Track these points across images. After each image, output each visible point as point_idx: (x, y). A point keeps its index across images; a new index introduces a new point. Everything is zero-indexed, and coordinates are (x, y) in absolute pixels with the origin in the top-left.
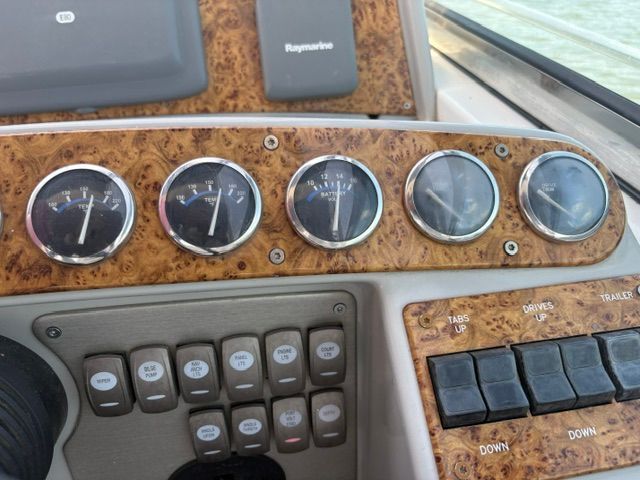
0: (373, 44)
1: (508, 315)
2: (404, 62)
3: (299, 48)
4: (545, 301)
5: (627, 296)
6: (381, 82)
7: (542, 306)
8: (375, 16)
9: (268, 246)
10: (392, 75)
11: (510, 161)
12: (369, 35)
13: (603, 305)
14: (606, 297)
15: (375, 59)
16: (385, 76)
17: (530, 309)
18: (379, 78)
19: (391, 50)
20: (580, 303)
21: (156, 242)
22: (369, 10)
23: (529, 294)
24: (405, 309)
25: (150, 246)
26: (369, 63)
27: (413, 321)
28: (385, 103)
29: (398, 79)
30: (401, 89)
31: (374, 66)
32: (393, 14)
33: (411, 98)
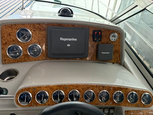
0: (115, 52)
1: (137, 114)
2: (120, 55)
3: (104, 53)
4: (142, 112)
5: (152, 112)
6: (116, 58)
7: (142, 113)
8: (116, 47)
9: (110, 102)
10: (117, 57)
11: (140, 93)
12: (115, 50)
13: (149, 113)
14: (149, 112)
15: (115, 54)
16: (116, 57)
17: (140, 113)
18: (115, 57)
19: (118, 53)
20: (146, 113)
21: (97, 100)
22: (116, 46)
23: (140, 111)
24: (125, 111)
25: (97, 101)
26: (114, 55)
27: (126, 113)
28: (116, 61)
29: (119, 58)
30: (119, 59)
31: (115, 55)
32: (119, 47)
33: (120, 61)
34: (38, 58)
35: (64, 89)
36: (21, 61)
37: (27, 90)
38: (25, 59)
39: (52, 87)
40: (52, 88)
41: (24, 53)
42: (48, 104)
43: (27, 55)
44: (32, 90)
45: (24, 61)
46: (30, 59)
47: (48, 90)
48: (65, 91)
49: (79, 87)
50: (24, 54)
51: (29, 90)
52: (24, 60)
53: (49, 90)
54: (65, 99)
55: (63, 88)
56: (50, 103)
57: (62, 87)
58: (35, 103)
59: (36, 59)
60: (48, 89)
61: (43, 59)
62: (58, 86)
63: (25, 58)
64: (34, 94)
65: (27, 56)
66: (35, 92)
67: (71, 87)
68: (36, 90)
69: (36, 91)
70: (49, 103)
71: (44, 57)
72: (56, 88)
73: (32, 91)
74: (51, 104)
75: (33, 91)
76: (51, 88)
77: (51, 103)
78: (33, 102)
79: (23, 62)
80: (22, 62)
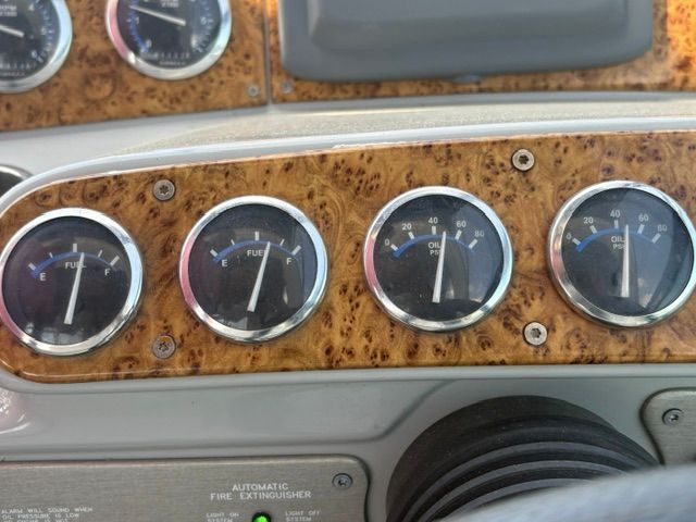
34: (200, 88)
35: (498, 186)
36: (60, 111)
37: (90, 200)
38: (92, 94)
39: (356, 164)
40: (362, 172)
41: (83, 40)
42: (320, 351)
43: (106, 61)
44: (141, 197)
45: (80, 112)
46: (130, 99)
47: (310, 196)
48: (509, 200)
49: (667, 150)
50: (83, 52)
51: (108, 202)
52: (82, 105)
53: (332, 194)
54: (515, 293)
55: (488, 173)
56: (346, 333)
57: (474, 161)
58: (177, 333)
59: (184, 93)
60: (316, 182)
61: (244, 100)
62: (428, 148)
63: (87, 81)
64: (160, 238)
65: (106, 69)
66: (170, 224)
67: (575, 160)
68: (180, 199)
69: (188, 204)
70: (338, 341)
71: (249, 79)
72: (398, 168)
73: (144, 212)
74: (358, 344)
75: (154, 212)
76: (349, 171)
77: (358, 332)
78: (154, 327)
79: (74, 123)
80: (62, 123)
